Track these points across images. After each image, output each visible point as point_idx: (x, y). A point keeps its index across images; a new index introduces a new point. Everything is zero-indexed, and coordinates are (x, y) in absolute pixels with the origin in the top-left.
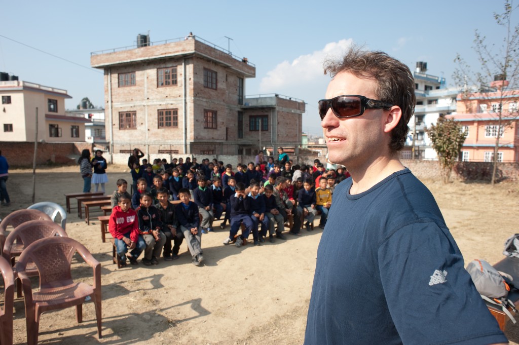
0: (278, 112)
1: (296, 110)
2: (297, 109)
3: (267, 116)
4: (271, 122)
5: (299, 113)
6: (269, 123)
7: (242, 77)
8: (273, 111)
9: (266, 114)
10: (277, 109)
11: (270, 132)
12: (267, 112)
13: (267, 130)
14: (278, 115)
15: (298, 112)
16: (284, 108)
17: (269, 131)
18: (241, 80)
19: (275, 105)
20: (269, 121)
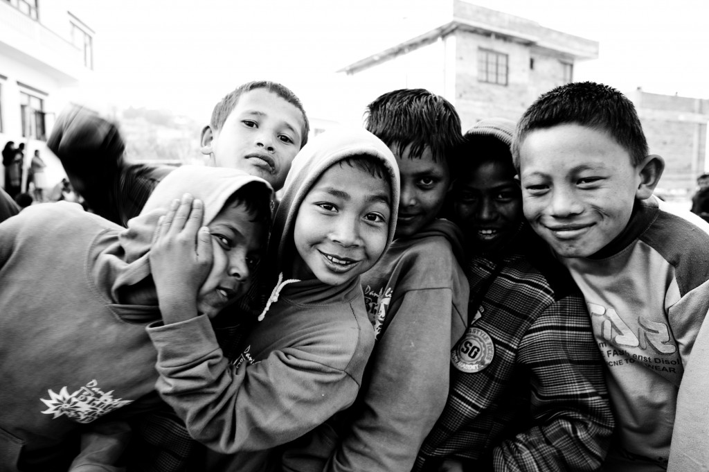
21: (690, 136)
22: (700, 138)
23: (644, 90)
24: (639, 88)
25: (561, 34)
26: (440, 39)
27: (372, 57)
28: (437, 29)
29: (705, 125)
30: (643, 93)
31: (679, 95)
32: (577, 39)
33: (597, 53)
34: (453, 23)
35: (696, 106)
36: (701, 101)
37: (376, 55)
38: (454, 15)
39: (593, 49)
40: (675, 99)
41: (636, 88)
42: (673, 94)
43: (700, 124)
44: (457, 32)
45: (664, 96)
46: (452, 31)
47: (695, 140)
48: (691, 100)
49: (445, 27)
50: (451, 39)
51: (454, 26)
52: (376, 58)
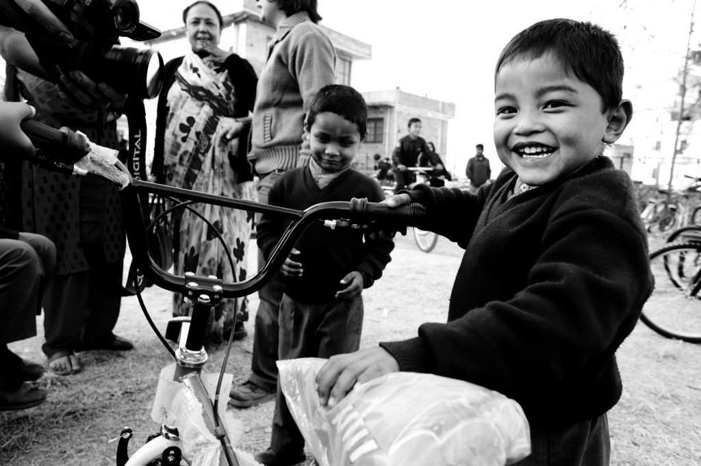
0: (400, 113)
1: (436, 113)
2: (438, 111)
3: (381, 120)
4: (387, 129)
5: (443, 119)
6: (384, 131)
7: (349, 59)
8: (391, 112)
9: (380, 116)
10: (397, 108)
11: (385, 145)
12: (382, 113)
13: (381, 142)
14: (398, 118)
15: (441, 116)
16: (411, 108)
17: (384, 143)
18: (347, 64)
19: (394, 102)
20: (384, 127)
21: (436, 130)
22: (442, 132)
23: (401, 89)
24: (398, 88)
25: (340, 35)
26: (233, 25)
27: (170, 31)
28: (231, 16)
29: (447, 122)
30: (400, 92)
31: (428, 97)
32: (353, 41)
33: (370, 55)
34: (244, 13)
35: (440, 106)
36: (443, 103)
37: (174, 30)
38: (245, 6)
39: (367, 51)
40: (425, 99)
41: (395, 88)
42: (424, 96)
43: (443, 121)
44: (248, 21)
45: (416, 96)
46: (244, 20)
47: (439, 133)
48: (436, 102)
49: (237, 15)
50: (243, 26)
51: (245, 16)
52: (174, 34)
